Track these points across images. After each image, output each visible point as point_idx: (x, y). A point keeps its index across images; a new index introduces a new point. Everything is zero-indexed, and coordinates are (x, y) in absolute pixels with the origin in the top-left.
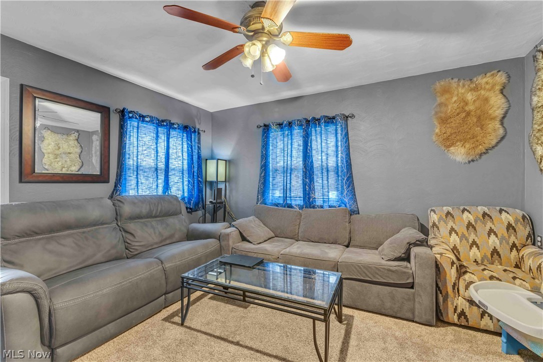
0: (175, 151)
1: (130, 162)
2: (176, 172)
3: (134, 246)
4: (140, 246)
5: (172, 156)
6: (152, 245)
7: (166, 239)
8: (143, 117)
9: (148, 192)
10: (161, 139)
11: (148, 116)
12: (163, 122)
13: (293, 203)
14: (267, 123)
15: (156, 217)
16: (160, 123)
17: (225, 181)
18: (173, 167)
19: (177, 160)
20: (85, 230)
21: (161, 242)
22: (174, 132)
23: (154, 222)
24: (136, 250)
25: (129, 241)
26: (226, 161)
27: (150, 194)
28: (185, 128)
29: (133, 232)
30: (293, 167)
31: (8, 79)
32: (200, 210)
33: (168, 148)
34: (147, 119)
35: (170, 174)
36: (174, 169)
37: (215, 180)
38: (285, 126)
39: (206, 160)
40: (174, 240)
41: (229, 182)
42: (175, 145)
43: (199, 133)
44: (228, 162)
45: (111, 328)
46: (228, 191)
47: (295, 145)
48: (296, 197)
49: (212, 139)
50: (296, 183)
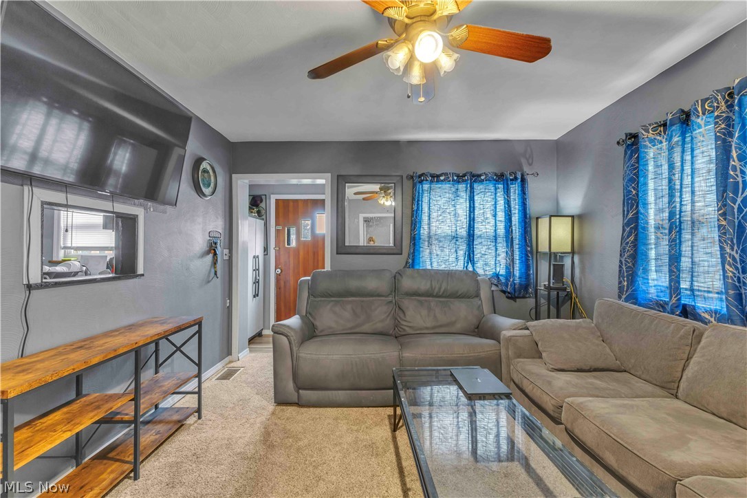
0: (482, 211)
1: (424, 231)
2: (483, 240)
3: (403, 325)
4: (408, 326)
5: (478, 219)
6: (421, 329)
7: (441, 326)
8: (438, 176)
9: (443, 266)
10: (463, 198)
11: (443, 174)
12: (465, 176)
13: (700, 305)
14: (633, 132)
15: (437, 296)
16: (460, 178)
17: (573, 252)
18: (479, 233)
19: (484, 223)
20: (365, 299)
21: (434, 328)
22: (481, 187)
23: (433, 302)
24: (404, 330)
25: (399, 320)
26: (573, 217)
27: (446, 269)
28: (500, 178)
29: (404, 309)
30: (696, 216)
31: (330, 174)
32: (529, 297)
33: (472, 209)
34: (442, 178)
35: (475, 243)
36: (480, 237)
37: (547, 250)
38: (672, 125)
39: (537, 218)
40: (453, 330)
41: (579, 253)
42: (482, 203)
43: (523, 180)
44: (579, 219)
45: (341, 395)
46: (577, 271)
47: (701, 162)
48: (709, 292)
49: (557, 184)
50: (705, 257)
